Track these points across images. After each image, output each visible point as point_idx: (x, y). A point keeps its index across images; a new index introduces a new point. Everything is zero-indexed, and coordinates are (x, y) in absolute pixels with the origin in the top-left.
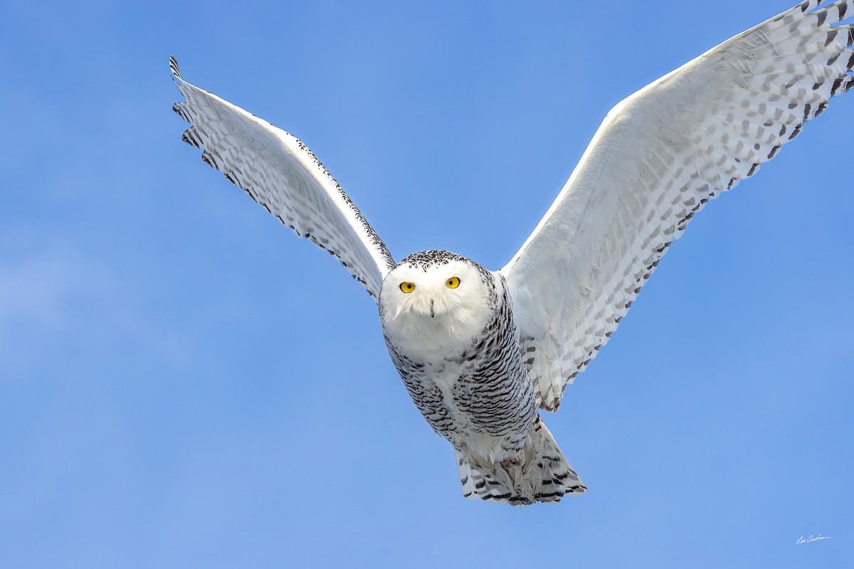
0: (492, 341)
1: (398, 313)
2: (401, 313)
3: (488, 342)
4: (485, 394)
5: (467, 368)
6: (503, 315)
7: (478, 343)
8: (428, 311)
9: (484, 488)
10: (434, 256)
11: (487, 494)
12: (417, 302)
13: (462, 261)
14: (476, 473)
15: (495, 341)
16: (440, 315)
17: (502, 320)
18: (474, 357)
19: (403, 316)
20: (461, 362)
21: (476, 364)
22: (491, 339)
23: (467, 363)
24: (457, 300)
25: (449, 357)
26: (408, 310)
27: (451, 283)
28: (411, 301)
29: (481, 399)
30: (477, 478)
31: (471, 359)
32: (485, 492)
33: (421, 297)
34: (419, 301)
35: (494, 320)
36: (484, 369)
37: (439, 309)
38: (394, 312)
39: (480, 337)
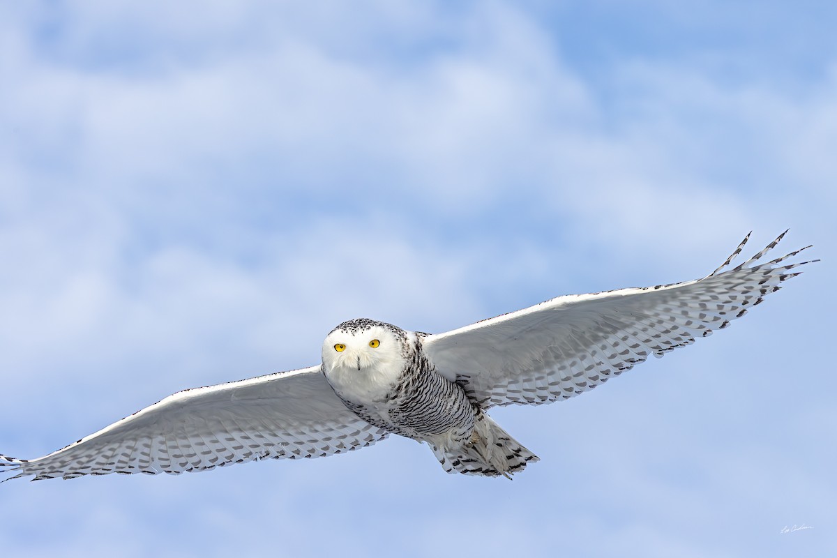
0: (408, 384)
1: (333, 367)
2: (335, 367)
3: (404, 385)
4: (416, 417)
5: (393, 405)
6: (416, 364)
7: (397, 387)
8: (355, 366)
9: (460, 465)
10: (360, 323)
11: (464, 469)
12: (347, 359)
13: (380, 327)
14: (450, 455)
15: (411, 384)
16: (364, 369)
17: (415, 368)
18: (396, 397)
19: (337, 369)
20: (386, 402)
21: (399, 401)
22: (406, 383)
23: (391, 402)
24: (378, 356)
25: (376, 399)
26: (341, 365)
27: (373, 344)
28: (343, 358)
29: (414, 420)
30: (452, 458)
31: (393, 398)
32: (461, 468)
33: (351, 354)
34: (349, 358)
35: (407, 368)
36: (405, 404)
37: (363, 364)
38: (330, 366)
39: (397, 384)
